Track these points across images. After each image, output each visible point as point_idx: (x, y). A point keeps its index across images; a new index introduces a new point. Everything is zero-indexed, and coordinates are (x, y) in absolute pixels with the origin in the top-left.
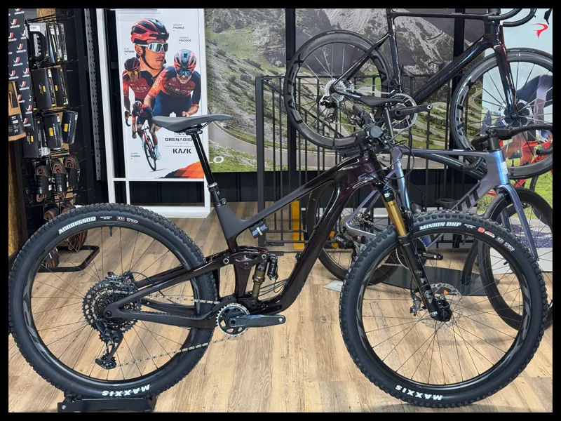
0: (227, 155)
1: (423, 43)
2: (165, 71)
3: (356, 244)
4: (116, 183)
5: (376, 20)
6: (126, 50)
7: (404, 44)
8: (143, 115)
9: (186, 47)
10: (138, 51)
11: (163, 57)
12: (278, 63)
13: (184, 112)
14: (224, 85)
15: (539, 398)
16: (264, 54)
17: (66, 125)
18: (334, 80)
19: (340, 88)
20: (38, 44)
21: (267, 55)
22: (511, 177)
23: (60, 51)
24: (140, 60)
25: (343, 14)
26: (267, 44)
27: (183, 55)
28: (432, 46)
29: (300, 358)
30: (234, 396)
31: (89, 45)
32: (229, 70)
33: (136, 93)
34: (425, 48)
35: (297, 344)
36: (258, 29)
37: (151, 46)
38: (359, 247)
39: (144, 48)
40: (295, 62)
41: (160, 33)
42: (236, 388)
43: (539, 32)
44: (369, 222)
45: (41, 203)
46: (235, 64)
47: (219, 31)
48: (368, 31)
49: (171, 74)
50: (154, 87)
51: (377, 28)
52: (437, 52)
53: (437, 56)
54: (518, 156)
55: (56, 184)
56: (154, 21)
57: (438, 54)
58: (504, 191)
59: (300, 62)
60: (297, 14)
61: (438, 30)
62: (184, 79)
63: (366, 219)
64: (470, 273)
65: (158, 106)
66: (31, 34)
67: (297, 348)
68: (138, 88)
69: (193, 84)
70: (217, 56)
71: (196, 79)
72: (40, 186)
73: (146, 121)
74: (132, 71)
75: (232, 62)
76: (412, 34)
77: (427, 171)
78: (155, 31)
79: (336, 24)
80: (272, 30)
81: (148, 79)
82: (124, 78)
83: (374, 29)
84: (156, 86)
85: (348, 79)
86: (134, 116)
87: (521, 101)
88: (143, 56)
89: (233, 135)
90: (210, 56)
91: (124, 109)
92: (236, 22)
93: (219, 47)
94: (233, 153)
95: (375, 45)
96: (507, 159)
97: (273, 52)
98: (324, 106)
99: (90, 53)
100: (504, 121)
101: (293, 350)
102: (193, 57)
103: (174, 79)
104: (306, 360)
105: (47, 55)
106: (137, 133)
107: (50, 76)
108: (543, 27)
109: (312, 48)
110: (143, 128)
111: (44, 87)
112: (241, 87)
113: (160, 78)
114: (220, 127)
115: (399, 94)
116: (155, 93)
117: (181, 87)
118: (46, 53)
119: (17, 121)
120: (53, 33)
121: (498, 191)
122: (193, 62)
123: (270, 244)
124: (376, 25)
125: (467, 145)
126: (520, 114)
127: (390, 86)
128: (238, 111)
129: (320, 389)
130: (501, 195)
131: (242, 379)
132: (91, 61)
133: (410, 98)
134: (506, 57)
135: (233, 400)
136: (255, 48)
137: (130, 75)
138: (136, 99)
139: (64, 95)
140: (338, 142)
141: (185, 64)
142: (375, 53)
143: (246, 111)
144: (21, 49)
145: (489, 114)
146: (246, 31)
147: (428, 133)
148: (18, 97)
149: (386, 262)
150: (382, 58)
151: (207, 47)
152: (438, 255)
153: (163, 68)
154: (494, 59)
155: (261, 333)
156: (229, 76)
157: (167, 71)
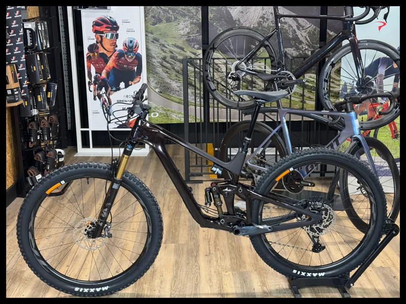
0: (161, 111)
1: (298, 32)
2: (117, 53)
3: (254, 175)
4: (82, 132)
5: (265, 16)
6: (89, 38)
7: (285, 33)
8: (101, 84)
9: (131, 36)
10: (97, 39)
11: (115, 43)
12: (196, 46)
13: (130, 82)
14: (158, 62)
15: (382, 281)
16: (187, 40)
17: (49, 93)
18: (238, 61)
19: (242, 67)
20: (30, 36)
21: (189, 41)
22: (361, 128)
23: (45, 41)
24: (99, 45)
25: (242, 12)
26: (188, 33)
27: (129, 42)
28: (304, 34)
29: (219, 256)
30: (175, 283)
31: (62, 34)
32: (161, 52)
33: (95, 68)
34: (300, 36)
35: (216, 246)
36: (182, 23)
37: (107, 35)
38: (257, 177)
39: (101, 37)
40: (211, 49)
41: (113, 26)
42: (175, 277)
43: (380, 28)
44: (263, 160)
45: (32, 148)
46: (166, 47)
47: (154, 24)
48: (260, 24)
49: (121, 55)
50: (108, 64)
51: (266, 22)
52: (308, 38)
53: (308, 41)
54: (365, 113)
55: (43, 134)
56: (109, 18)
57: (309, 40)
58: (357, 139)
59: (214, 49)
60: (209, 12)
61: (308, 23)
62: (130, 58)
63: (261, 158)
64: (333, 195)
65: (112, 77)
66: (25, 30)
67: (215, 248)
68: (97, 65)
69: (137, 62)
70: (153, 42)
71: (139, 58)
72: (31, 136)
73: (104, 88)
74: (93, 52)
75: (164, 46)
76: (290, 26)
77: (303, 122)
78: (110, 25)
79: (237, 19)
80: (192, 23)
81: (104, 58)
82: (87, 58)
83: (263, 22)
84: (111, 63)
85: (248, 60)
86: (95, 85)
87: (368, 76)
88: (101, 42)
89: (165, 98)
90: (148, 42)
91: (87, 80)
92: (167, 17)
93: (155, 36)
94: (165, 110)
95: (267, 37)
96: (358, 116)
97: (193, 39)
98: (231, 80)
99: (63, 40)
100: (356, 90)
101: (213, 250)
102: (137, 43)
103: (123, 58)
104: (222, 257)
105: (36, 44)
106: (97, 97)
107: (39, 59)
108: (383, 24)
109: (222, 39)
110: (101, 93)
111: (34, 67)
112: (171, 64)
113: (113, 57)
114: (155, 92)
115: (284, 71)
116: (109, 69)
117: (128, 64)
118: (36, 43)
119: (17, 92)
120: (40, 29)
121: (353, 139)
122: (137, 46)
123: (193, 175)
124: (265, 20)
125: (331, 107)
126: (367, 85)
127: (277, 66)
128: (168, 81)
129: (233, 277)
130: (355, 142)
131: (179, 271)
132: (63, 46)
133: (291, 74)
134: (357, 46)
135: (174, 286)
136: (180, 36)
137: (91, 55)
138: (96, 73)
139: (48, 72)
140: (241, 104)
141: (131, 48)
142: (267, 43)
143: (174, 80)
144: (19, 42)
145: (345, 85)
146: (174, 24)
147: (303, 95)
148: (18, 75)
149: (275, 188)
150: (271, 46)
151: (146, 35)
152: (311, 183)
153: (115, 51)
154: (349, 47)
155: (191, 239)
156: (161, 56)
157: (118, 52)
